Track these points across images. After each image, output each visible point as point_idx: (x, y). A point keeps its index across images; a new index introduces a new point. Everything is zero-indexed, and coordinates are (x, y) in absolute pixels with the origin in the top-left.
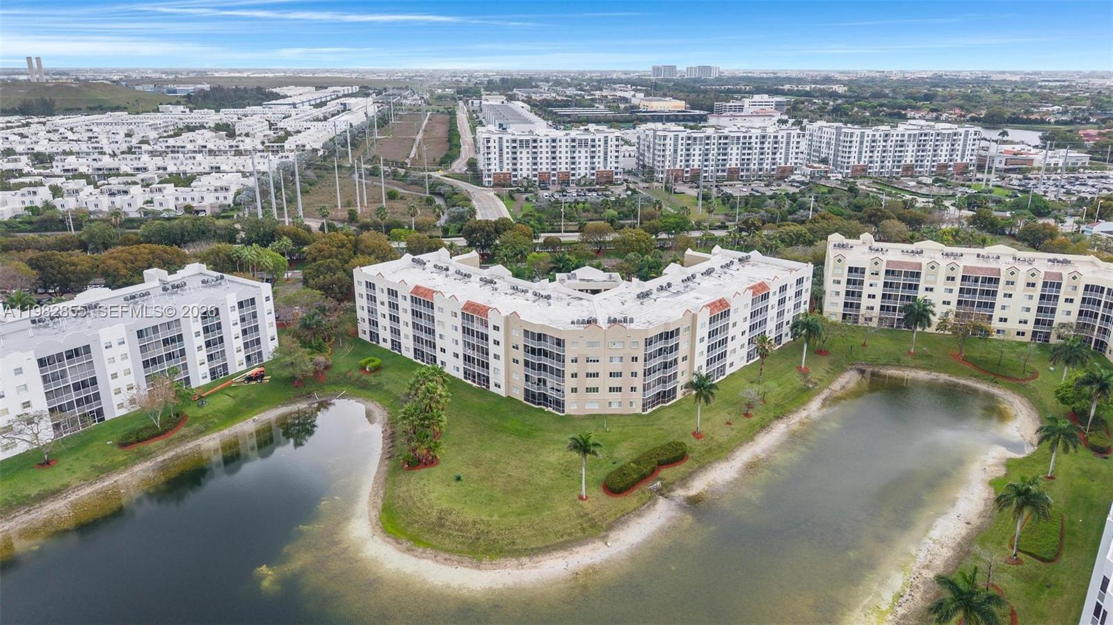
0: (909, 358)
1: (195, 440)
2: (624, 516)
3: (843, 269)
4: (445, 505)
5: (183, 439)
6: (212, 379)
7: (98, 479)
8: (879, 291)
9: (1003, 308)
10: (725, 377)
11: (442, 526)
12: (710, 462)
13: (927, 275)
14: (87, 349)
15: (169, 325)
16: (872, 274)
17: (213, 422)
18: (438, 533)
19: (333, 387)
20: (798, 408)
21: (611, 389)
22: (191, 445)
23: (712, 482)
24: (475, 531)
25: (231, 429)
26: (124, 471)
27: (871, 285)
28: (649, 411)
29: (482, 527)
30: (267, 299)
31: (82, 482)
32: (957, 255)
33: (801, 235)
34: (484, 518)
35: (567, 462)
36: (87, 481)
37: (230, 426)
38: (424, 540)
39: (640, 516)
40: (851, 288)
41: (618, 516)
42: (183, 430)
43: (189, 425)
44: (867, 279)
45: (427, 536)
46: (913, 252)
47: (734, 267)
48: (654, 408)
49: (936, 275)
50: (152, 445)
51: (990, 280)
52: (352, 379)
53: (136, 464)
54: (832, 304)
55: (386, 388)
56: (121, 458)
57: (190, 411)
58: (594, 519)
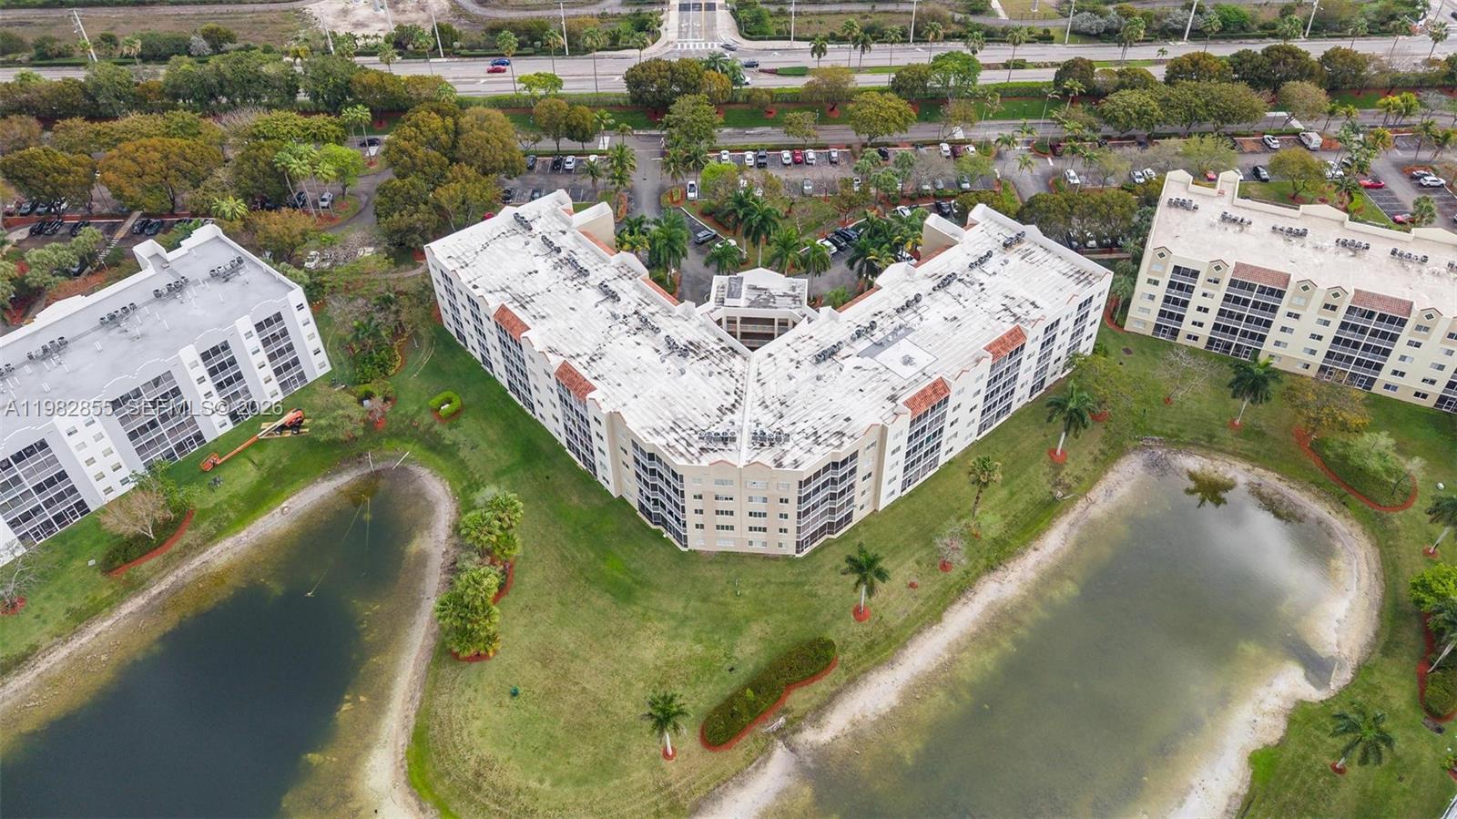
0: (1228, 434)
1: (201, 553)
2: (719, 786)
3: (1165, 268)
4: (487, 751)
5: (188, 551)
6: (234, 424)
7: (76, 632)
8: (1215, 304)
9: (1403, 358)
10: (937, 469)
11: (478, 789)
12: (865, 671)
13: (1294, 295)
14: (43, 445)
15: (157, 382)
16: (1209, 280)
17: (227, 518)
18: (471, 801)
19: (395, 442)
20: (1026, 544)
21: (751, 529)
22: (196, 562)
23: (859, 716)
24: (517, 806)
25: (251, 528)
26: (109, 616)
27: (1205, 295)
28: (807, 551)
29: (525, 799)
30: (300, 307)
31: (55, 640)
32: (1358, 246)
33: (1146, 112)
34: (533, 784)
35: (667, 663)
36: (62, 637)
37: (250, 524)
38: (453, 810)
39: (741, 785)
40: (1174, 294)
41: (711, 787)
42: (188, 537)
43: (196, 527)
44: (1200, 285)
45: (457, 805)
46: (1290, 231)
47: (991, 265)
48: (815, 545)
49: (1308, 300)
50: (146, 565)
51: (1392, 320)
52: (421, 428)
53: (123, 602)
54: (1142, 309)
55: (461, 455)
56: (106, 593)
57: (200, 498)
58: (676, 794)
